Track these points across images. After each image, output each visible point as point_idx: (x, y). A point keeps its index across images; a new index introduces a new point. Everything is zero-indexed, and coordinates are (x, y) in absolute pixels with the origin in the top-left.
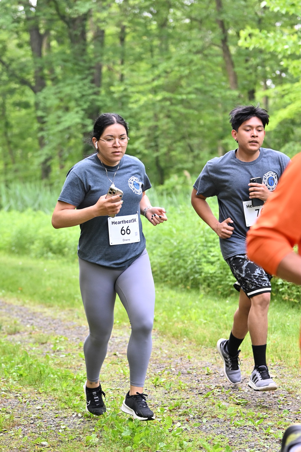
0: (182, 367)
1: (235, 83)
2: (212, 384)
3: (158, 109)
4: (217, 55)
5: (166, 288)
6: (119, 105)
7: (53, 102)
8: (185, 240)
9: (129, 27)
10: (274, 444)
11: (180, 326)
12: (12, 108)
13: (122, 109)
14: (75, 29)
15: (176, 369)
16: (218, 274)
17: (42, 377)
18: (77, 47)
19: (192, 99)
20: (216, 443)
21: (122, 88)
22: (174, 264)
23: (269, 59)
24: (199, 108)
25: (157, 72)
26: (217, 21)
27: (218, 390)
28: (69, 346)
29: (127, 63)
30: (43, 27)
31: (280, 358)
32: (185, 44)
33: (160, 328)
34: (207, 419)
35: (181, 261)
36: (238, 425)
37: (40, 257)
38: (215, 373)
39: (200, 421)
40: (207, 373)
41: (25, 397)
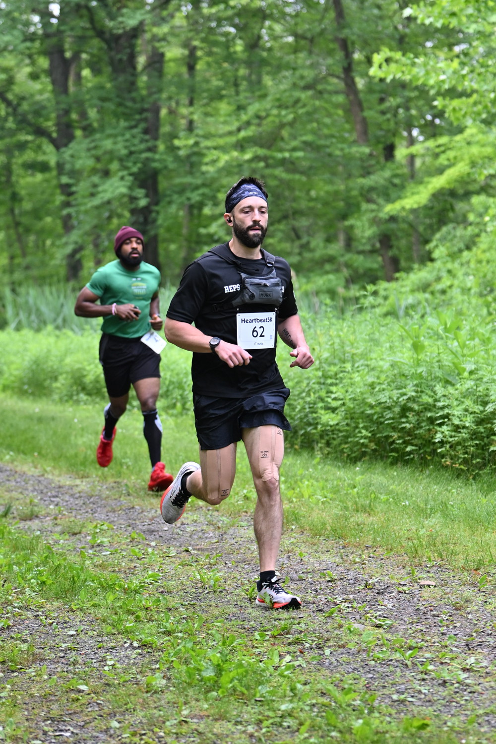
0: (290, 569)
1: (364, 134)
2: (337, 596)
4: (337, 92)
6: (187, 168)
7: (85, 162)
9: (202, 49)
10: (436, 688)
12: (21, 171)
13: (191, 173)
14: (118, 52)
17: (77, 585)
18: (121, 78)
19: (298, 158)
20: (346, 686)
21: (191, 142)
23: (417, 98)
24: (309, 172)
25: (244, 118)
26: (336, 39)
27: (347, 605)
28: (116, 538)
29: (198, 103)
30: (70, 49)
31: (440, 555)
32: (287, 73)
34: (332, 649)
36: (378, 659)
37: (67, 401)
38: (341, 579)
39: (321, 652)
40: (329, 579)
41: (51, 616)
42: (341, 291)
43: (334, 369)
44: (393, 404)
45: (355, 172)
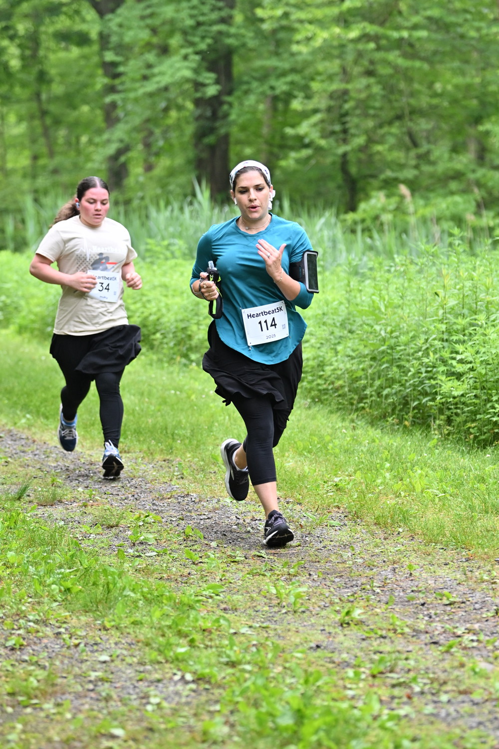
0: (395, 586)
2: (458, 625)
3: (350, 57)
5: (360, 423)
6: (271, 46)
7: (137, 34)
8: (405, 326)
11: (391, 502)
12: (52, 44)
13: (277, 54)
15: (382, 591)
17: (112, 594)
19: (419, 39)
22: (379, 374)
27: (471, 637)
28: (165, 534)
33: (349, 503)
34: (450, 696)
35: (394, 369)
38: (464, 602)
39: (437, 699)
40: (448, 602)
41: (77, 635)
42: (470, 218)
43: (461, 322)
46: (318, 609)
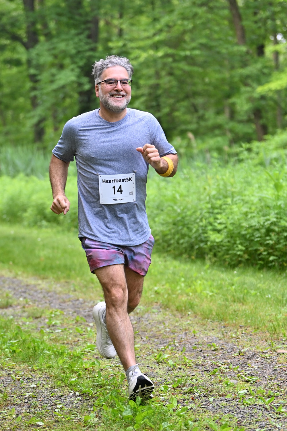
0: (186, 342)
1: (243, 38)
2: (219, 361)
3: (159, 66)
4: (223, 8)
5: (169, 258)
7: (46, 58)
8: (189, 206)
11: (184, 298)
12: (2, 66)
15: (180, 345)
16: (225, 242)
17: (37, 353)
19: (197, 56)
20: (224, 423)
21: (120, 44)
22: (177, 232)
23: (280, 12)
24: (204, 65)
25: (158, 26)
27: (226, 366)
28: (66, 321)
29: (125, 17)
33: (163, 300)
34: (214, 397)
35: (185, 229)
36: (247, 404)
37: (34, 226)
38: (222, 349)
39: (207, 400)
40: (214, 349)
41: (19, 374)
42: (226, 148)
43: (219, 203)
44: (261, 227)
45: (237, 64)
46: (146, 356)
